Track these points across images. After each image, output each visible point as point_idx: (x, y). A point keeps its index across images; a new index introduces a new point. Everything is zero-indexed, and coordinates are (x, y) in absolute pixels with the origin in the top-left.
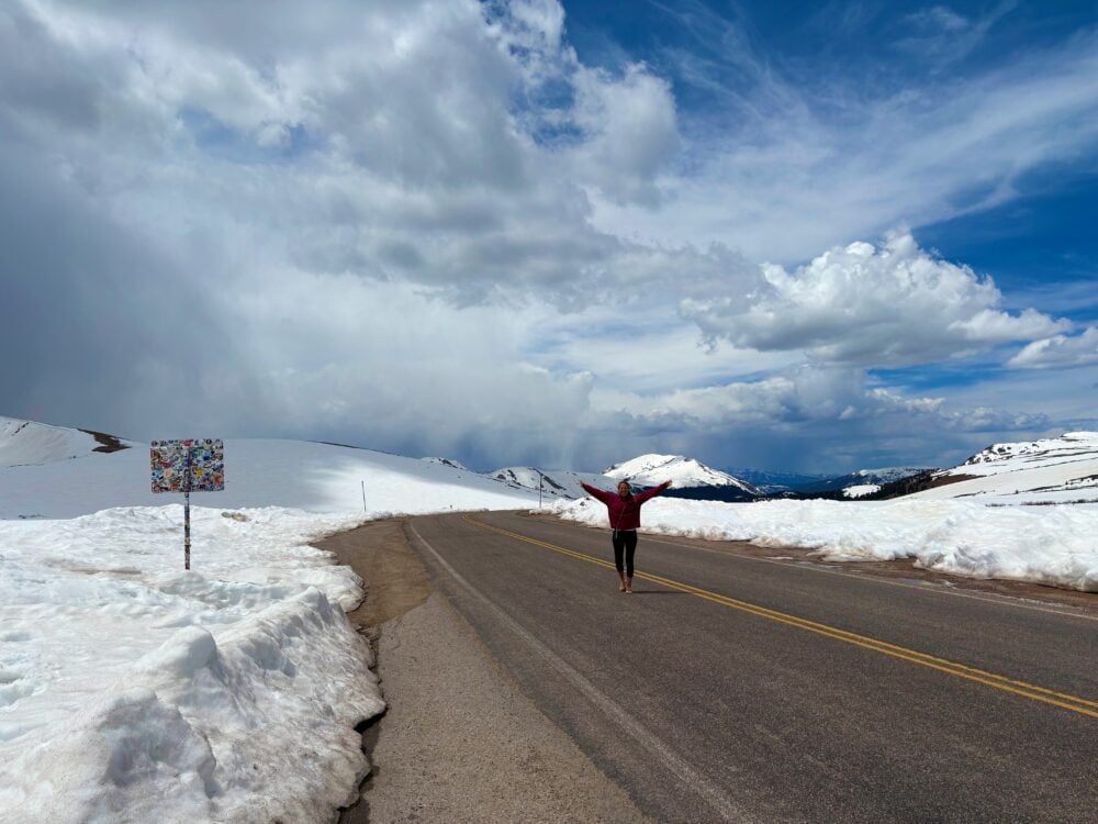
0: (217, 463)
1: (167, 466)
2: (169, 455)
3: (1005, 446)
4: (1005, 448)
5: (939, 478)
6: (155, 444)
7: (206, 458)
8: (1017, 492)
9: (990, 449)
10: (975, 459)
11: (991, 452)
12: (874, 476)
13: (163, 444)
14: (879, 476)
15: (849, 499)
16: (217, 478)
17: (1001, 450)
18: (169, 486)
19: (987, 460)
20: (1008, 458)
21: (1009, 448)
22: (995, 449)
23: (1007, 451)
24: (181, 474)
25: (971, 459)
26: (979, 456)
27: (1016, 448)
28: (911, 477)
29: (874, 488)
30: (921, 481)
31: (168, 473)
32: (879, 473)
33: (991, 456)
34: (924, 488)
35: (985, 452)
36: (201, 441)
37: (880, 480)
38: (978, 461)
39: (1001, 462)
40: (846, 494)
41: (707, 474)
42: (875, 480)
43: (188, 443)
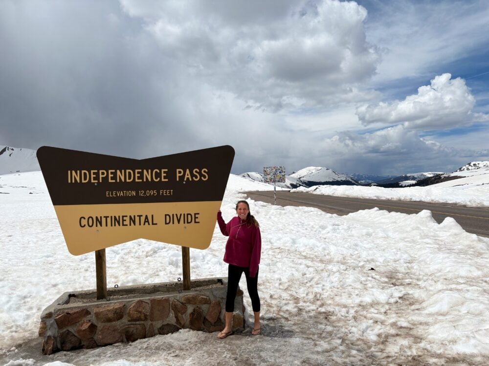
0: (283, 174)
1: (268, 175)
2: (269, 171)
3: (477, 163)
4: (477, 164)
5: (445, 177)
6: (265, 168)
7: (280, 172)
8: (483, 184)
9: (469, 164)
10: (462, 169)
11: (470, 166)
12: (413, 176)
13: (267, 168)
14: (416, 176)
15: (402, 187)
16: (283, 178)
17: (474, 165)
18: (269, 181)
19: (468, 169)
20: (478, 168)
21: (478, 164)
22: (472, 164)
23: (478, 165)
24: (273, 177)
25: (460, 169)
26: (464, 167)
27: (481, 164)
28: (431, 177)
29: (414, 182)
30: (436, 179)
31: (268, 177)
32: (415, 175)
33: (470, 167)
34: (437, 182)
35: (467, 166)
36: (278, 167)
37: (416, 178)
38: (464, 170)
39: (474, 170)
40: (400, 185)
41: (337, 175)
42: (413, 178)
43: (274, 168)
